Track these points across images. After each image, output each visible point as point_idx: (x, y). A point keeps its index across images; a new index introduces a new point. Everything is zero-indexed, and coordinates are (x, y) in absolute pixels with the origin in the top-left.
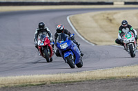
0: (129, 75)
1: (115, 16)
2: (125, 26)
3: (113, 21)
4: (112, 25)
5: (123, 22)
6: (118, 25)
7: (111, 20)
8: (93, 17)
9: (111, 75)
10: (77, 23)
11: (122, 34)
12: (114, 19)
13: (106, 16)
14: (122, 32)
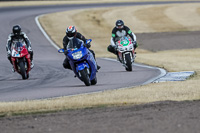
0: (126, 101)
1: (104, 16)
2: (120, 28)
3: (102, 23)
4: (101, 28)
5: (117, 23)
6: (109, 28)
7: (98, 21)
8: (73, 17)
9: (100, 102)
10: (51, 26)
11: (116, 39)
12: (103, 20)
13: (92, 15)
14: (117, 36)
